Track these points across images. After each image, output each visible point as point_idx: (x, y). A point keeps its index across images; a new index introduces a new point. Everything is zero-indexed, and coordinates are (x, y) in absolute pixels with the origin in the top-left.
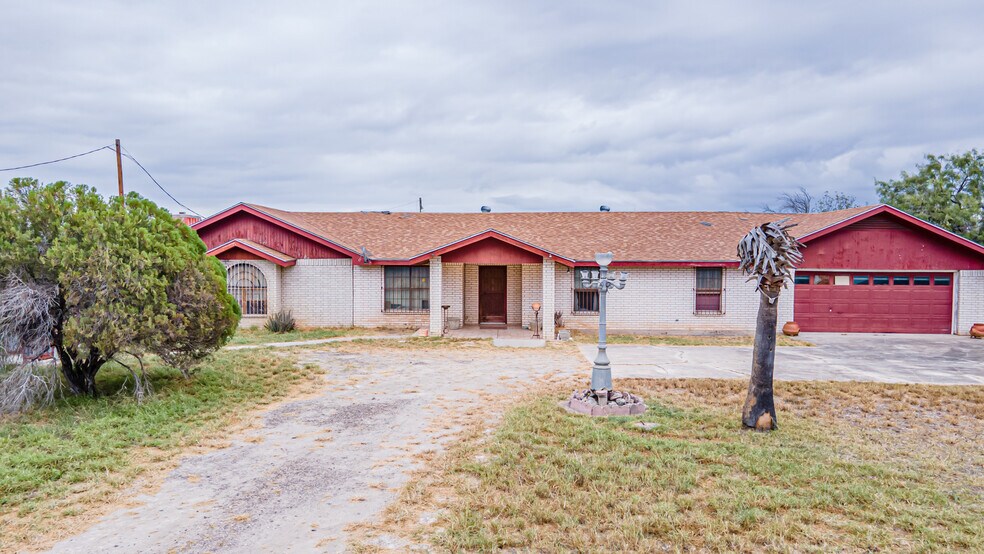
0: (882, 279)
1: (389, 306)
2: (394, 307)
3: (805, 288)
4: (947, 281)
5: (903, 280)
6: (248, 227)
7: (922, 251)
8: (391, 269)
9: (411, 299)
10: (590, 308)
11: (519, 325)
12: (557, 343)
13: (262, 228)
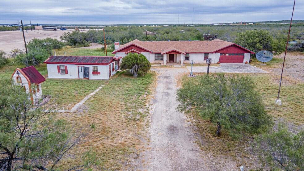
0: (234, 55)
1: (155, 60)
2: (156, 60)
3: (222, 56)
4: (243, 55)
5: (237, 55)
6: (133, 47)
7: (240, 50)
8: (156, 54)
9: (159, 58)
10: (187, 60)
11: (176, 62)
12: (183, 66)
13: (135, 47)
